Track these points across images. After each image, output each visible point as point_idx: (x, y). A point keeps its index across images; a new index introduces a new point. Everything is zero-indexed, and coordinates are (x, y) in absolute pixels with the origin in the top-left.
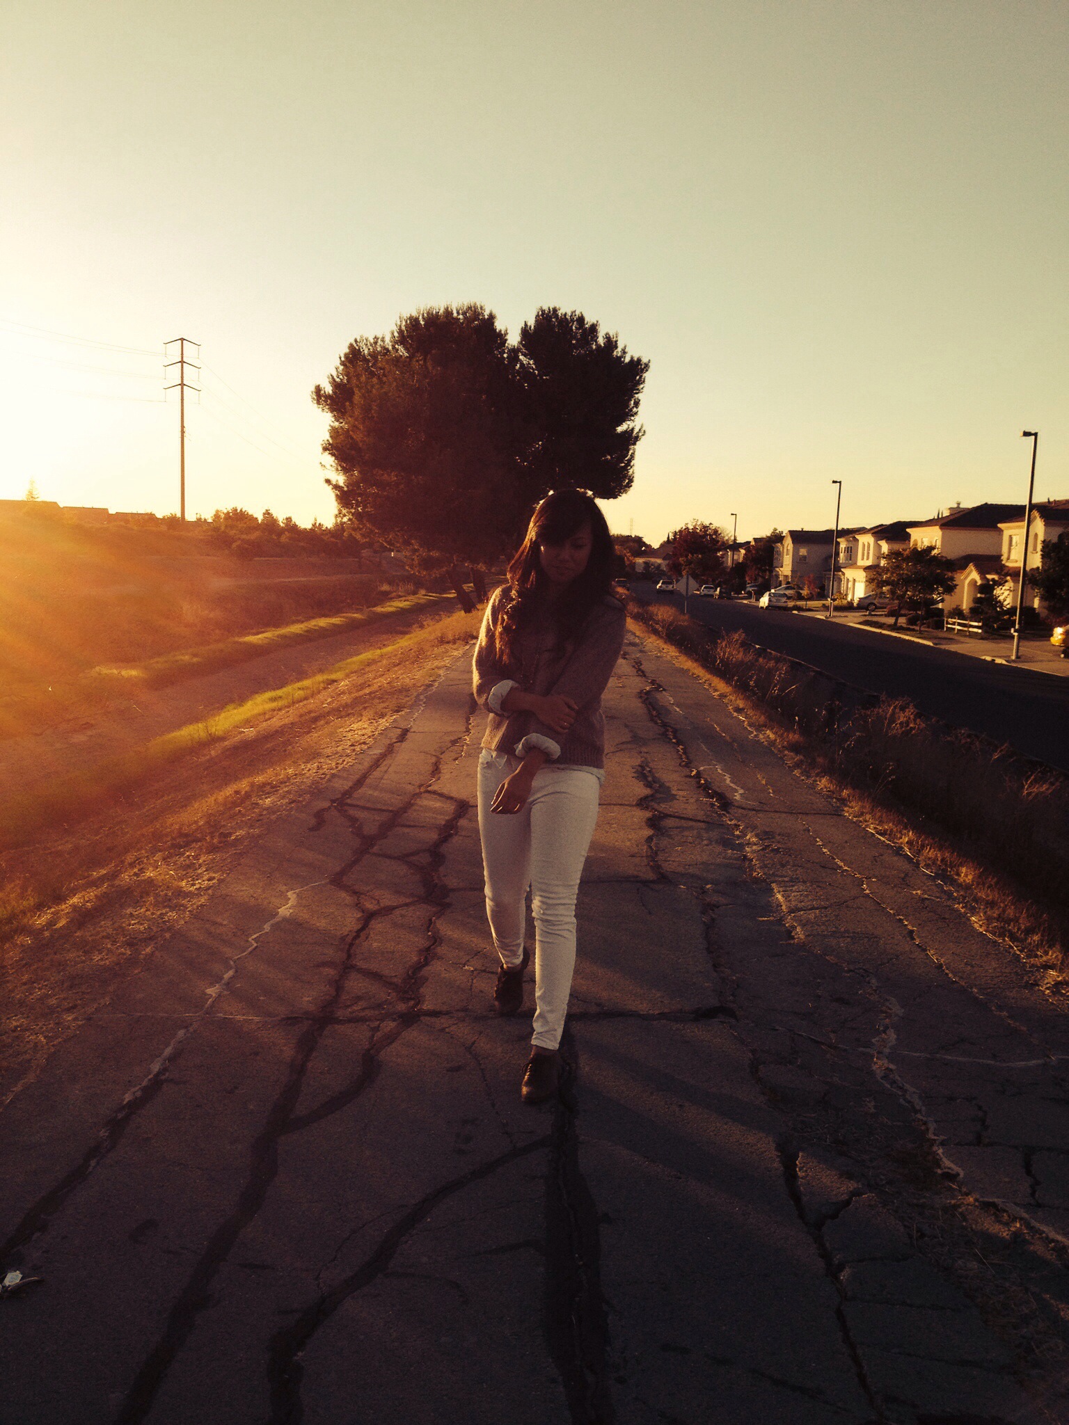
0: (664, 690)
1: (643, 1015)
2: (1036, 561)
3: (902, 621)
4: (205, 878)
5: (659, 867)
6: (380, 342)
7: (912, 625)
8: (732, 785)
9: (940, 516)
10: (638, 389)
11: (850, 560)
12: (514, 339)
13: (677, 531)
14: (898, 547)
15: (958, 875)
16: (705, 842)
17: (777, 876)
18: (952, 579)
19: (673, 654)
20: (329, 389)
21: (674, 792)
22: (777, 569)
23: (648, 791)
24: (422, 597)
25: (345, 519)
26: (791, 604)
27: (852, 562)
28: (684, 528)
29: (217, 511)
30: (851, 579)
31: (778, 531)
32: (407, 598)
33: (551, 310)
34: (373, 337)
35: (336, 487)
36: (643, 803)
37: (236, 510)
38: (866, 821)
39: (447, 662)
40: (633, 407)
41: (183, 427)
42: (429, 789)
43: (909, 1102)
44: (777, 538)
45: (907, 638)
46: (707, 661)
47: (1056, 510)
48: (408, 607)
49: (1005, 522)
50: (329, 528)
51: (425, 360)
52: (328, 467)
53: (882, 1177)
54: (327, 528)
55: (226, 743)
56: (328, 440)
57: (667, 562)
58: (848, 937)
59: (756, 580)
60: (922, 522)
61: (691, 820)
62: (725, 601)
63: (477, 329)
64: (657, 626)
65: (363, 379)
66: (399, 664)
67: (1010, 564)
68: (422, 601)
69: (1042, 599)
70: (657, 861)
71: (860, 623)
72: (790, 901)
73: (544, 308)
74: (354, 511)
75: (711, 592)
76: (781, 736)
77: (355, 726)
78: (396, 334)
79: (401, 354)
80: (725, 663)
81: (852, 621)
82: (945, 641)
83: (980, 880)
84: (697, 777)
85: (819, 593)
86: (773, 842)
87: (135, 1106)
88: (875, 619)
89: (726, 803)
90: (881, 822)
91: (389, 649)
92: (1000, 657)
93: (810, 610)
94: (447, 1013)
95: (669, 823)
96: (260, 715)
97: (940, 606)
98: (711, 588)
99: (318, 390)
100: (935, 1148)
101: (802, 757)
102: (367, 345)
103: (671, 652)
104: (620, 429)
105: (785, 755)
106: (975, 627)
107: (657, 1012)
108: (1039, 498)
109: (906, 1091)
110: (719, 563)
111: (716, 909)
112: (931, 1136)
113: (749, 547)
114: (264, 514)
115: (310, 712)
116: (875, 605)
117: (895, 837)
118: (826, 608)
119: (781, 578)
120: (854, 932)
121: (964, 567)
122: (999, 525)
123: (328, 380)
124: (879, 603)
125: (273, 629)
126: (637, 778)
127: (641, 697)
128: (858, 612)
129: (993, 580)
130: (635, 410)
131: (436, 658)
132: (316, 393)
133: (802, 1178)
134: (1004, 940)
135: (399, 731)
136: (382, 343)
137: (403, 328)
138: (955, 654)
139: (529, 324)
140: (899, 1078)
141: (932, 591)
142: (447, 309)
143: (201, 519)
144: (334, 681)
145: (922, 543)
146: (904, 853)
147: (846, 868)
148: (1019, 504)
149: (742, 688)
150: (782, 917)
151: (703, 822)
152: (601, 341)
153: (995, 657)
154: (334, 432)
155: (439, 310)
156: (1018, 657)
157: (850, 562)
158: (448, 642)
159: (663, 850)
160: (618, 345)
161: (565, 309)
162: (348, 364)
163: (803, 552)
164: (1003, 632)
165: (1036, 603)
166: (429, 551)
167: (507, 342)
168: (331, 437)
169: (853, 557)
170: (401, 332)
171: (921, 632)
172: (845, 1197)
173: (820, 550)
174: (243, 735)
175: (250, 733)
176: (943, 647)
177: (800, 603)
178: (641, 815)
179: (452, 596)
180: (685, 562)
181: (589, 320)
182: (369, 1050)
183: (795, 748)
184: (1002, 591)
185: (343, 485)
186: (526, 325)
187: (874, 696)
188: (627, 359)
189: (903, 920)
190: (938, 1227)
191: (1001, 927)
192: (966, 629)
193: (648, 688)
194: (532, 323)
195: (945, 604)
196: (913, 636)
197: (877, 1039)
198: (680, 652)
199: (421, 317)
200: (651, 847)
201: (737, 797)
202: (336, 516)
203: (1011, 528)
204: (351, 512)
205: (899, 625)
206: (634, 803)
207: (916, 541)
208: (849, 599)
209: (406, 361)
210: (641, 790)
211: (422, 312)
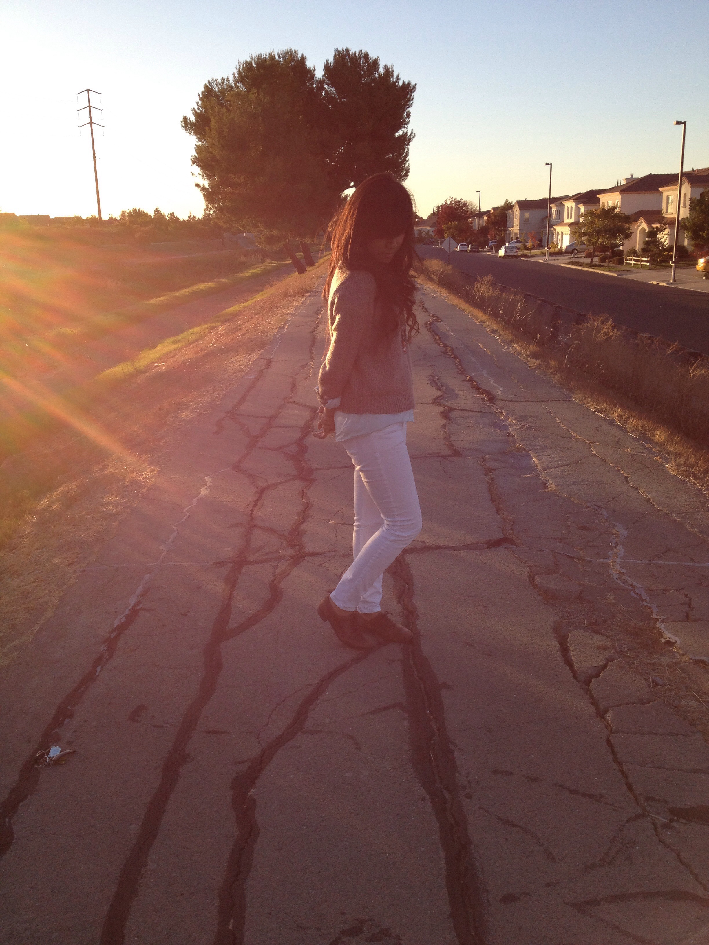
0: (441, 321)
1: (453, 547)
2: (685, 213)
3: (596, 260)
4: (149, 470)
5: (452, 445)
6: (226, 82)
7: (602, 262)
8: (495, 384)
9: (619, 185)
10: (408, 105)
11: (559, 219)
12: (319, 74)
13: (440, 206)
14: (592, 208)
15: (654, 436)
16: (481, 426)
17: (533, 446)
18: (629, 229)
19: (445, 294)
20: (193, 119)
21: (456, 392)
22: (510, 229)
23: (439, 393)
24: (269, 264)
25: (211, 212)
26: (520, 253)
27: (560, 222)
28: (444, 203)
29: (123, 212)
30: (560, 233)
31: (508, 202)
32: (257, 266)
33: (345, 50)
34: (221, 78)
35: (203, 189)
36: (436, 401)
37: (136, 210)
38: (588, 403)
39: (292, 310)
40: (406, 118)
41: (94, 153)
42: (291, 400)
43: (638, 594)
44: (508, 207)
45: (600, 272)
46: (468, 298)
47: (699, 176)
48: (259, 272)
49: (664, 187)
50: (200, 218)
51: (258, 93)
52: (197, 174)
53: (624, 646)
54: (198, 218)
55: (147, 374)
56: (195, 156)
57: (433, 229)
58: (584, 484)
59: (495, 237)
60: (608, 189)
61: (470, 411)
62: (475, 254)
63: (294, 68)
64: (432, 276)
65: (216, 109)
66: (258, 314)
67: (668, 216)
68: (268, 268)
69: (691, 238)
70: (450, 441)
71: (567, 264)
72: (543, 462)
73: (339, 50)
74: (217, 205)
75: (465, 248)
76: (525, 348)
77: (234, 359)
78: (237, 75)
79: (241, 89)
80: (482, 298)
81: (562, 262)
82: (623, 273)
83: (670, 440)
84: (471, 381)
85: (538, 244)
86: (527, 422)
87: (121, 629)
88: (577, 260)
89: (492, 399)
90: (599, 403)
91: (249, 303)
92: (662, 281)
93: (532, 256)
94: (322, 554)
95: (455, 414)
96: (167, 354)
97: (621, 248)
98: (465, 245)
99: (185, 119)
100: (658, 624)
101: (540, 361)
102: (217, 84)
103: (443, 293)
104: (397, 134)
105: (529, 361)
106: (645, 261)
107: (463, 545)
108: (686, 169)
109: (634, 587)
110: (469, 227)
111: (493, 472)
112: (655, 616)
113: (490, 214)
114: (155, 211)
115: (201, 350)
116: (577, 250)
117: (609, 413)
118: (544, 254)
119: (512, 235)
120: (588, 481)
121: (636, 220)
122: (660, 189)
123: (191, 112)
124: (580, 249)
125: (169, 293)
126: (430, 384)
127: (426, 327)
128: (566, 256)
129: (657, 228)
130: (407, 120)
131: (284, 308)
132: (184, 122)
133: (572, 651)
134: (690, 479)
135: (265, 361)
136: (227, 83)
137: (242, 70)
138: (632, 281)
139: (329, 62)
140: (629, 579)
141: (616, 238)
142: (271, 55)
143: (112, 218)
144: (215, 327)
145: (608, 204)
146: (616, 424)
147: (578, 437)
148: (673, 173)
149: (495, 315)
150: (538, 474)
151: (479, 412)
152: (381, 70)
153: (658, 281)
154: (199, 149)
155: (266, 56)
156: (674, 281)
157: (559, 220)
158: (290, 296)
159: (454, 433)
160: (394, 74)
161: (354, 49)
162: (205, 100)
163: (527, 215)
164: (664, 264)
165: (686, 242)
166: (271, 231)
167: (315, 76)
168: (197, 153)
169: (560, 217)
170: (240, 73)
171: (609, 267)
172: (602, 663)
173: (539, 213)
174: (157, 368)
175: (163, 367)
176: (624, 277)
177: (526, 252)
178: (437, 410)
179: (288, 262)
180: (446, 228)
181: (372, 57)
182: (273, 581)
183: (535, 356)
184: (663, 235)
185: (208, 187)
186: (327, 62)
187: (581, 315)
188: (401, 83)
189: (620, 470)
190: (666, 678)
191: (687, 471)
192: (639, 263)
193: (430, 320)
194: (331, 60)
195: (624, 246)
196: (603, 270)
197: (611, 552)
198: (450, 293)
199: (253, 62)
200: (445, 432)
201: (499, 393)
202: (205, 210)
203: (668, 191)
204: (215, 207)
205: (593, 263)
206: (431, 402)
207: (603, 203)
208: (559, 247)
209: (245, 94)
210: (434, 393)
211: (254, 58)
